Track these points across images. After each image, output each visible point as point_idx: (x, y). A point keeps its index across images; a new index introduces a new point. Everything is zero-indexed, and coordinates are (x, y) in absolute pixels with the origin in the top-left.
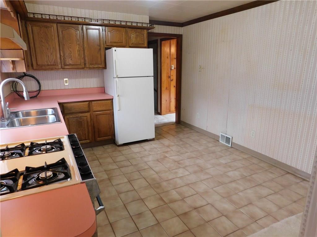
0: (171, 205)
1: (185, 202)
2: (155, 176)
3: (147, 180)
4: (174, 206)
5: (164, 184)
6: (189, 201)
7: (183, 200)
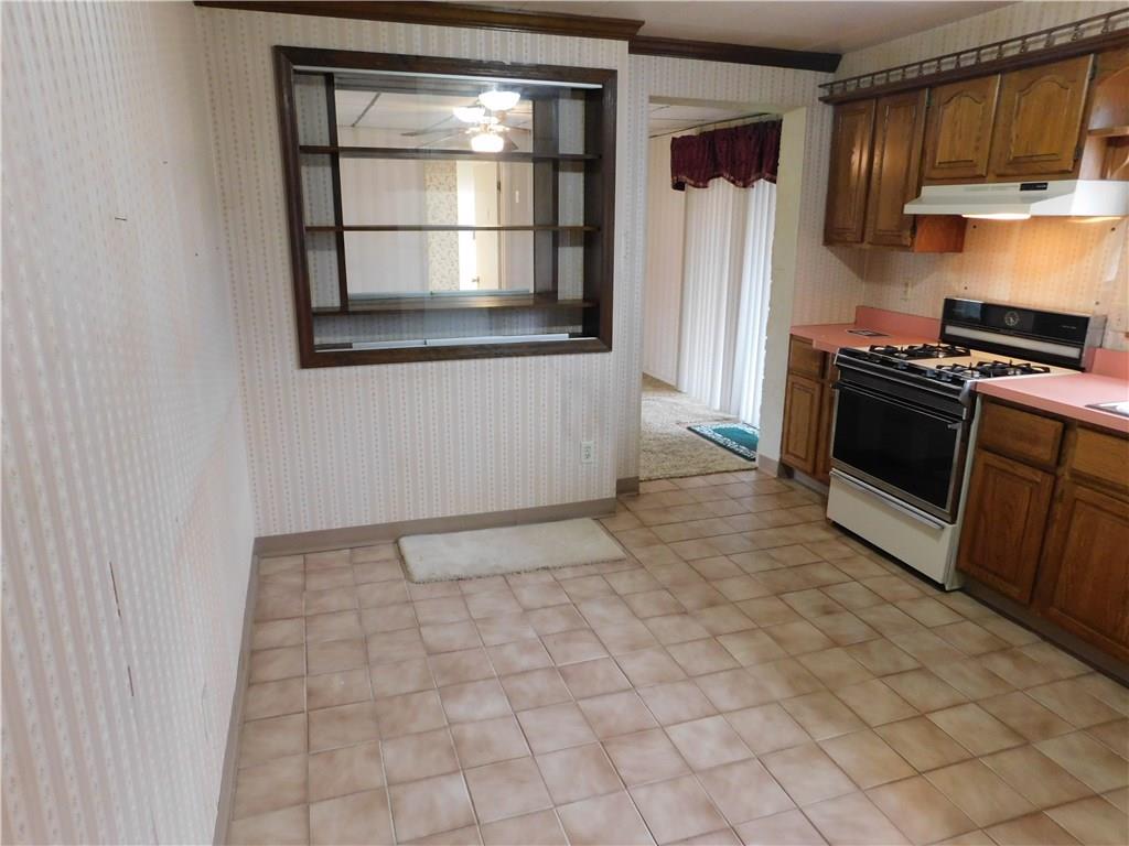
0: (745, 624)
1: (708, 629)
2: (824, 733)
3: (850, 714)
4: (740, 623)
5: (777, 690)
6: (696, 629)
7: (715, 635)
